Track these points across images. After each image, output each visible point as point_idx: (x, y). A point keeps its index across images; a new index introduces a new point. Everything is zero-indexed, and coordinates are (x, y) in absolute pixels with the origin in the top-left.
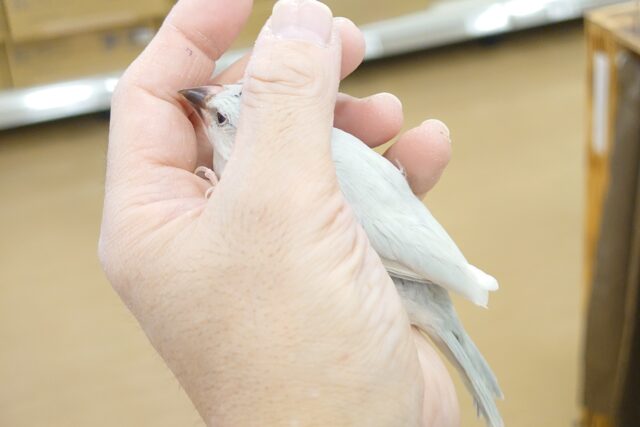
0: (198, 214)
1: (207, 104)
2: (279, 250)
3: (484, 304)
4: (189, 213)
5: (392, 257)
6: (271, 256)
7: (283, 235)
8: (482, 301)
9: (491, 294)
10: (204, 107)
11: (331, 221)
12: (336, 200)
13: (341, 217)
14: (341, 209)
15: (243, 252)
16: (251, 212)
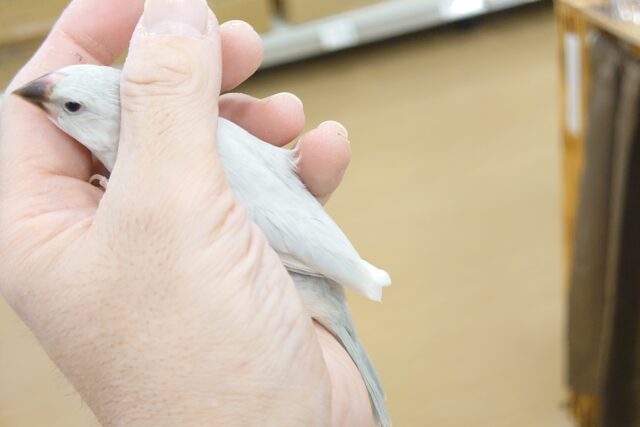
0: (89, 225)
1: (51, 97)
2: (168, 258)
3: (379, 299)
4: (79, 224)
5: (285, 250)
6: (160, 265)
7: (171, 241)
8: (375, 295)
9: (385, 289)
10: (48, 100)
11: (221, 223)
12: (225, 200)
13: (232, 218)
14: (232, 209)
15: (132, 264)
16: (137, 221)
